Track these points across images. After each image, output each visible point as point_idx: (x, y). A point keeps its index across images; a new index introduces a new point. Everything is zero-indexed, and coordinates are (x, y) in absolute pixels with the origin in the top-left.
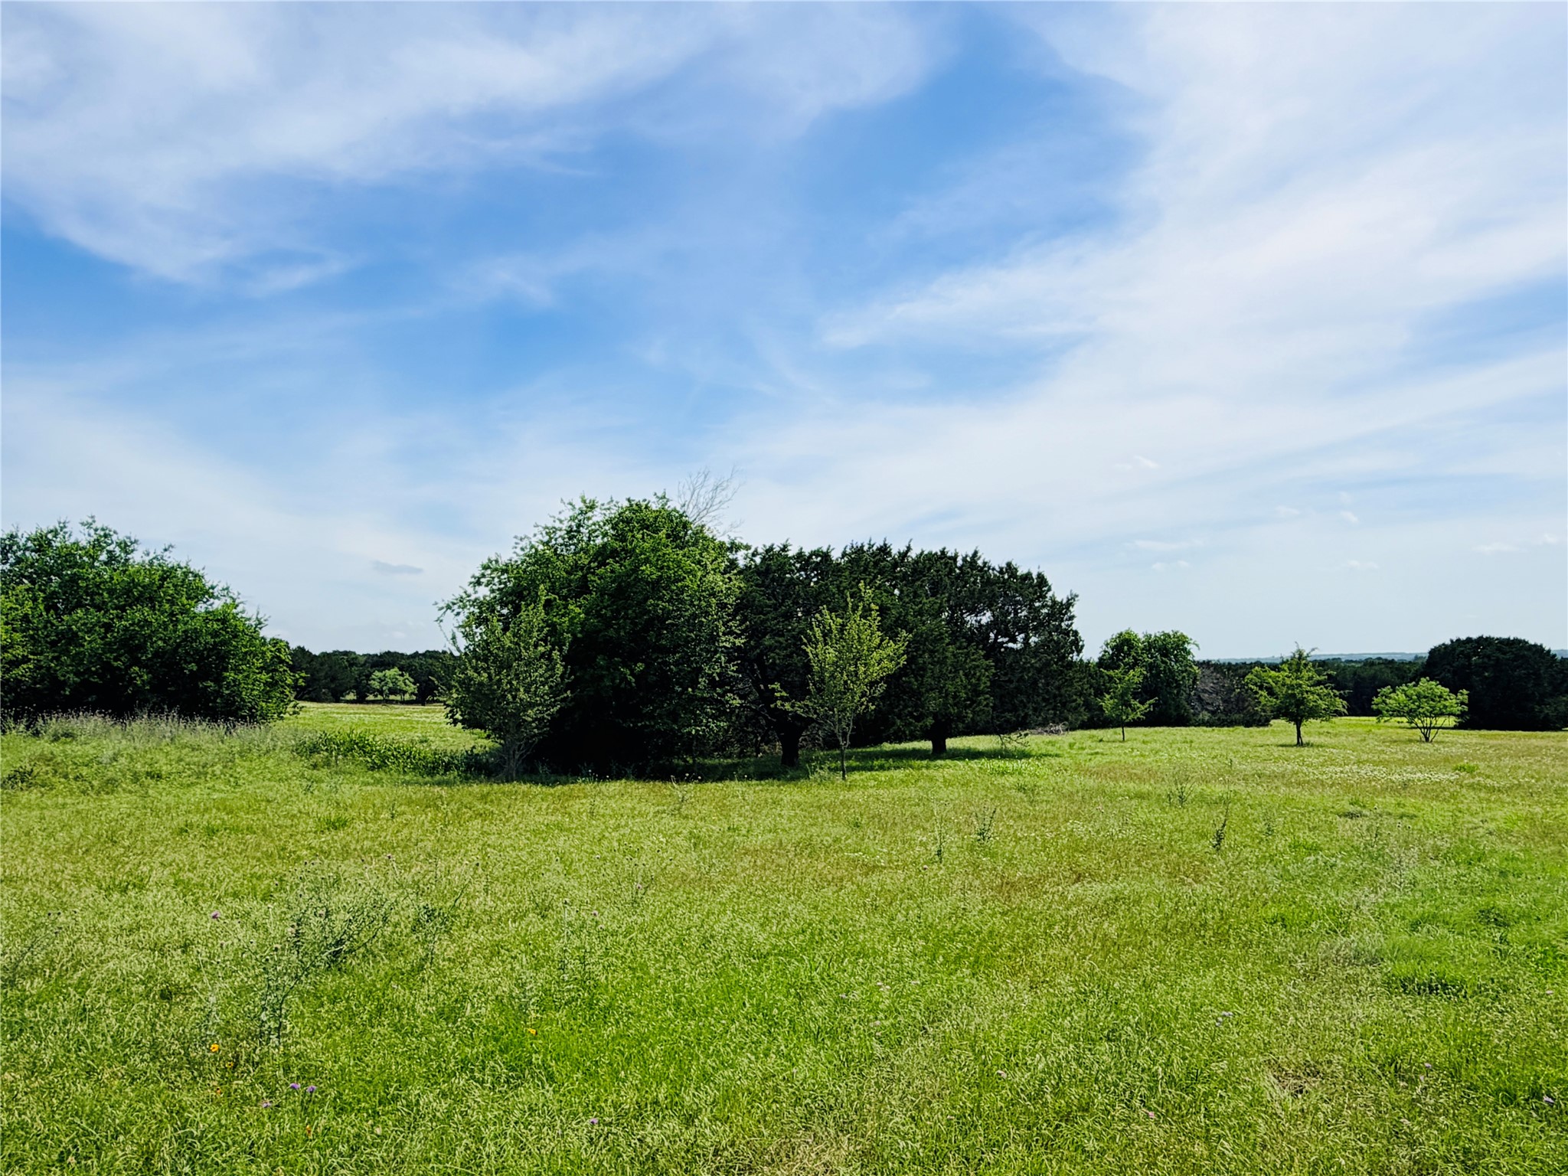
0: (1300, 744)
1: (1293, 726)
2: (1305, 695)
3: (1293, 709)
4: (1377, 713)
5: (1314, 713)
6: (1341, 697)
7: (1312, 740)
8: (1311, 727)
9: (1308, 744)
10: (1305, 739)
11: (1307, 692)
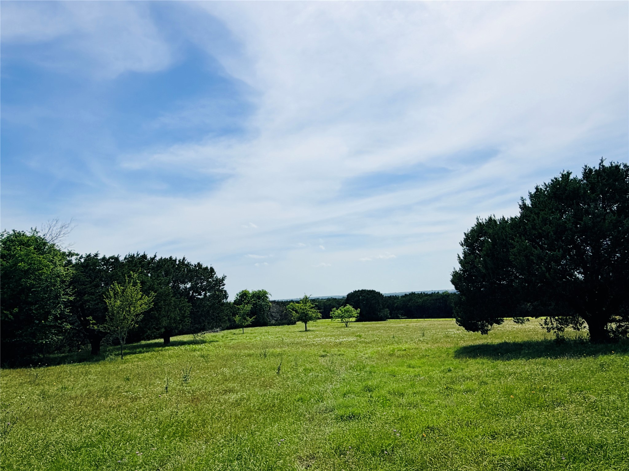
0: (306, 330)
1: (304, 324)
3: (304, 318)
4: (331, 318)
5: (311, 319)
6: (320, 312)
7: (311, 329)
8: (310, 323)
9: (309, 330)
10: (308, 329)
11: (309, 311)
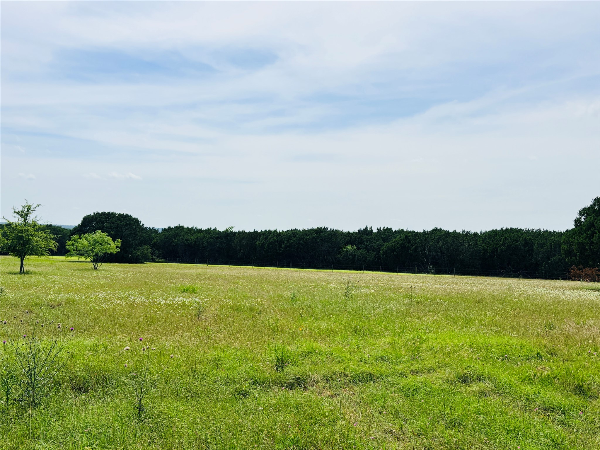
0: (22, 272)
2: (30, 237)
7: (31, 269)
9: (28, 273)
10: (26, 268)
11: (32, 235)
